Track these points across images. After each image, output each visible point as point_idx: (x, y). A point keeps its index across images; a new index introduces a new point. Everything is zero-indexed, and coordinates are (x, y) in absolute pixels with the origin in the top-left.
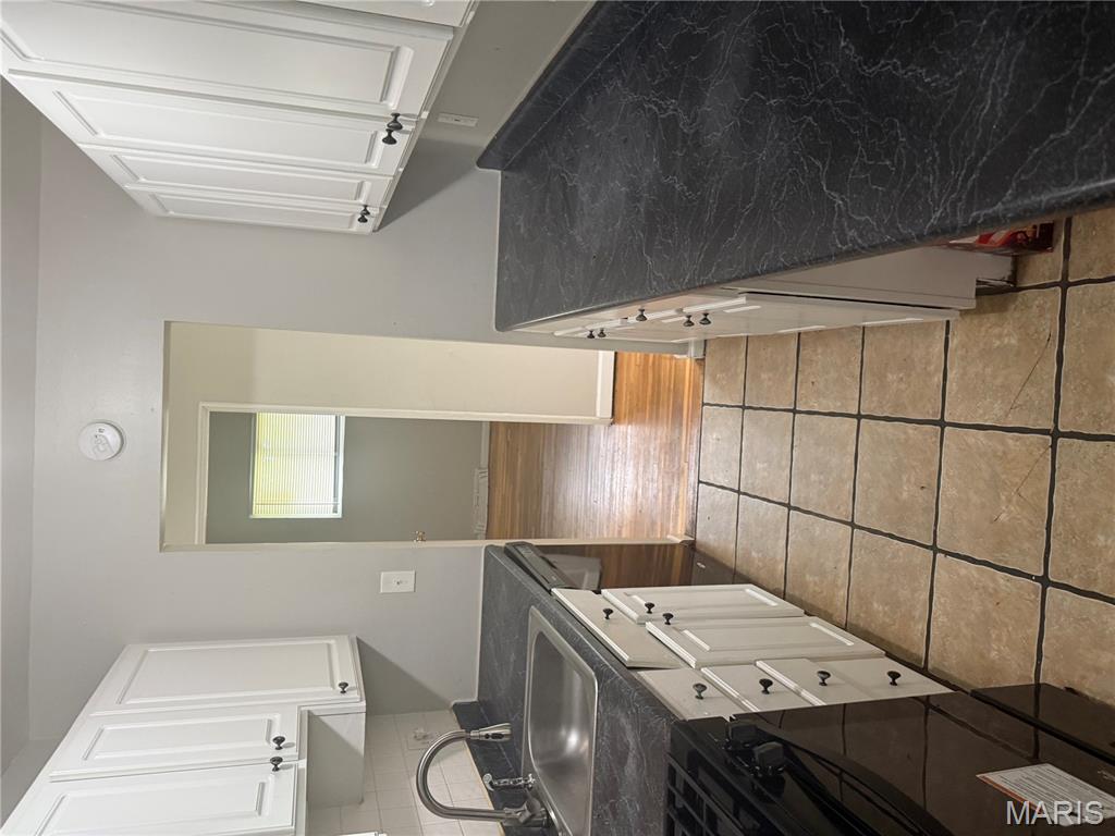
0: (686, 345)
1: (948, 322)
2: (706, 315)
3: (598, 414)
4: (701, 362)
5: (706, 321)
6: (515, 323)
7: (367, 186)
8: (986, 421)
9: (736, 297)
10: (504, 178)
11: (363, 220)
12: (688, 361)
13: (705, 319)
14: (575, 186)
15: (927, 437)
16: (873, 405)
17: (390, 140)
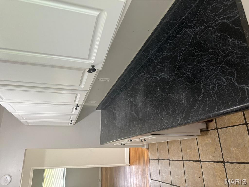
0: (144, 145)
1: (197, 138)
2: (145, 139)
3: (126, 163)
4: (148, 149)
5: (145, 141)
6: (104, 143)
7: (72, 117)
8: (209, 160)
9: (150, 136)
10: (102, 112)
11: (71, 123)
12: (145, 149)
13: (145, 140)
14: (115, 114)
15: (198, 165)
16: (185, 158)
17: (76, 109)
